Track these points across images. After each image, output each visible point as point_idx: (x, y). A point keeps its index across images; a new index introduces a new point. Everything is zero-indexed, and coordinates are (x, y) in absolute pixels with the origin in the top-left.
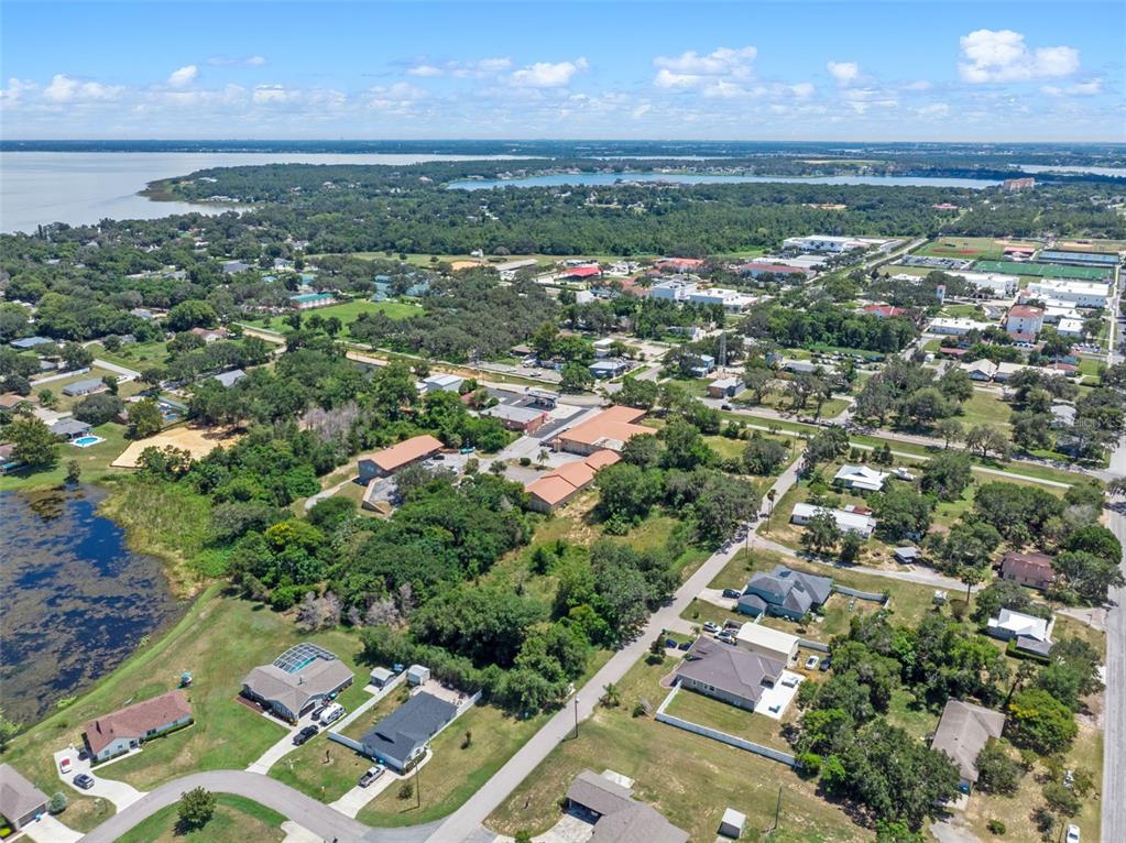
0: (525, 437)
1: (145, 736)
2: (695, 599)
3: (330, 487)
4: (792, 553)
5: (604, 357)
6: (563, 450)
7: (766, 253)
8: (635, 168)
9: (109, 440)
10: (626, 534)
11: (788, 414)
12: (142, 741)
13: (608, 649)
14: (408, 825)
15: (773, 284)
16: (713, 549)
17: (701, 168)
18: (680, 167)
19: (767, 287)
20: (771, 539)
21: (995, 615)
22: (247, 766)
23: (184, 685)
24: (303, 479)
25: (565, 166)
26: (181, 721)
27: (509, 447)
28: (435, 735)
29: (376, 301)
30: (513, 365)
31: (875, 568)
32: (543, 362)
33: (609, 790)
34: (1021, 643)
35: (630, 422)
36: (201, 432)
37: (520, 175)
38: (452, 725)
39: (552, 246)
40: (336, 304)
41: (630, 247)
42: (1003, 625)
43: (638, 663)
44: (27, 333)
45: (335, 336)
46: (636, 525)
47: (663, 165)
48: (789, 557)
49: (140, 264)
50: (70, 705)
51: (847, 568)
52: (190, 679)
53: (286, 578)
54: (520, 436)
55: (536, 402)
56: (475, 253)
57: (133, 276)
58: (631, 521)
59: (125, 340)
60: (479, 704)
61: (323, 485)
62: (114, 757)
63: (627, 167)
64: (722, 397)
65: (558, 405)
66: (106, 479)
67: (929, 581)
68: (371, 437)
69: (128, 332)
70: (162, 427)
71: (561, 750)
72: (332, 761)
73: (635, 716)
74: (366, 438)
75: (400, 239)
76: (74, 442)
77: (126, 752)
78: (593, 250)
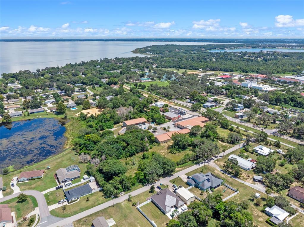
0: (171, 122)
1: (31, 178)
2: (178, 177)
3: (116, 127)
4: (220, 169)
5: (211, 102)
6: (178, 127)
7: (293, 74)
8: (270, 47)
9: (78, 109)
10: (175, 154)
11: (256, 126)
12: (29, 179)
13: (142, 185)
14: (58, 217)
15: (285, 85)
16: (196, 164)
17: (293, 47)
18: (286, 47)
19: (282, 85)
20: (217, 164)
21: (270, 207)
22: (42, 191)
23: (48, 169)
24: (109, 124)
25: (247, 46)
26: (39, 177)
27: (164, 124)
28: (83, 196)
29: (161, 81)
30: (183, 101)
31: (243, 180)
32: (191, 102)
33: (102, 224)
34: (272, 219)
35: (201, 122)
36: (98, 110)
37: (232, 48)
38: (89, 195)
39: (224, 69)
40: (152, 81)
41: (248, 70)
42: (270, 211)
43: (147, 191)
44: (79, 83)
45: (144, 89)
46: (180, 152)
47: (279, 46)
48: (218, 171)
49: (114, 68)
50: (26, 167)
51: (234, 178)
52: (49, 168)
53: (84, 148)
54: (169, 121)
55: (181, 113)
56: (200, 70)
57: (112, 71)
58: (178, 150)
59: (96, 86)
60: (100, 191)
61: (114, 127)
62: (22, 181)
63: (267, 47)
64: (238, 118)
65: (187, 114)
66: (72, 118)
67: (260, 189)
68: (132, 116)
69: (98, 84)
70: (91, 107)
71: (107, 209)
72: (58, 195)
73: (133, 206)
74: (131, 116)
75: (182, 65)
76: (71, 109)
77: (25, 181)
78: (237, 70)
